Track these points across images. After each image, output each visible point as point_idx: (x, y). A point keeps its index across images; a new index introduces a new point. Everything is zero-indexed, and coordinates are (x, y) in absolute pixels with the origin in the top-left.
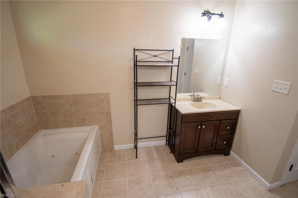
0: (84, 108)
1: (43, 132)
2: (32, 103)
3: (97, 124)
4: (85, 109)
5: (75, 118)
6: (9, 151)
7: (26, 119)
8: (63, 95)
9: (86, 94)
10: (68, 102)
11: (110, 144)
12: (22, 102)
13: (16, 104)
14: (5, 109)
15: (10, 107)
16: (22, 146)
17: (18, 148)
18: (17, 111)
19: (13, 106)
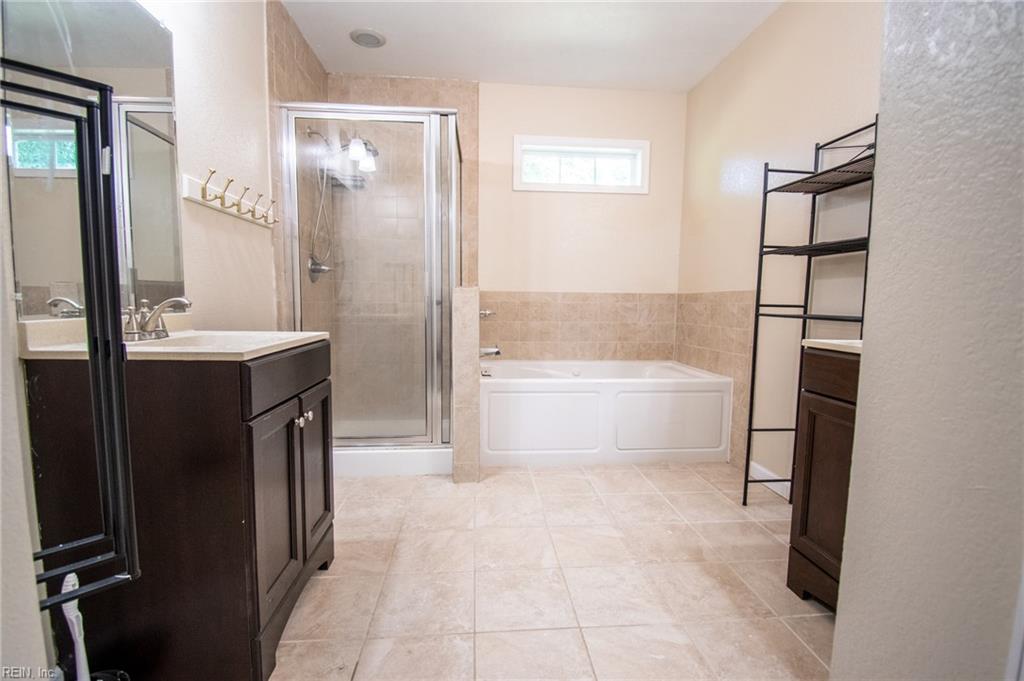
0: (722, 327)
1: (670, 364)
2: (676, 304)
4: (722, 329)
5: (708, 349)
6: (599, 350)
7: (650, 326)
12: (652, 296)
13: (640, 295)
14: (616, 294)
15: (626, 294)
16: (621, 359)
17: (614, 357)
18: (636, 305)
19: (633, 294)
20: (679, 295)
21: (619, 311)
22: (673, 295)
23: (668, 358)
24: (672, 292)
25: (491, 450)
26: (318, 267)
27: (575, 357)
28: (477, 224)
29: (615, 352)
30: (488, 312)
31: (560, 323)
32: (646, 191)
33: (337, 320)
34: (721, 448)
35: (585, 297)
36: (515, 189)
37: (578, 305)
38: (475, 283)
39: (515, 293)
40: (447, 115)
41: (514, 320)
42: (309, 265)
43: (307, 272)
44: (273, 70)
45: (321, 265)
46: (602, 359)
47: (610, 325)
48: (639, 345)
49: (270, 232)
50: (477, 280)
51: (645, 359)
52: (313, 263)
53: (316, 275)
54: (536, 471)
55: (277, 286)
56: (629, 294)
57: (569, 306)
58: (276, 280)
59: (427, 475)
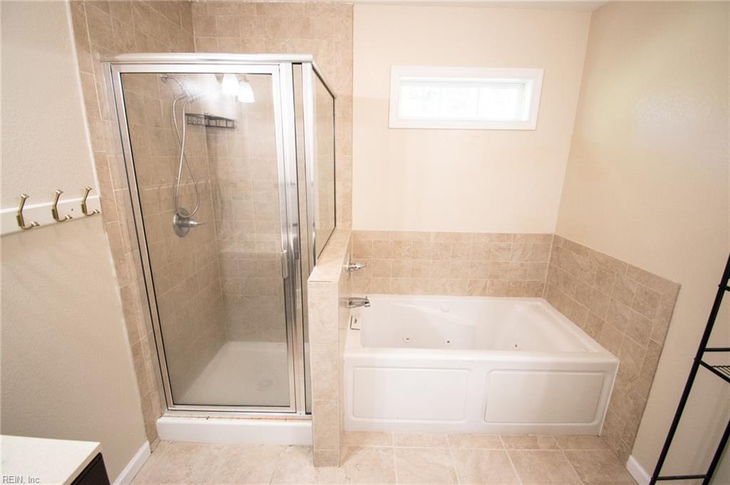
0: (611, 297)
1: (539, 303)
2: (551, 246)
3: (619, 355)
4: (612, 300)
5: (589, 310)
6: (469, 286)
7: (522, 265)
8: (589, 249)
9: (627, 264)
10: (591, 267)
11: (623, 438)
12: (527, 237)
13: (515, 235)
14: (490, 234)
15: (501, 234)
16: (490, 296)
17: (483, 293)
18: (510, 245)
19: (508, 234)
20: (555, 236)
21: (492, 250)
22: (549, 236)
23: (537, 295)
24: (549, 233)
25: (356, 417)
26: (186, 222)
27: (445, 292)
28: (351, 165)
29: (484, 289)
30: (358, 266)
31: (432, 261)
32: (533, 126)
33: (220, 256)
34: (595, 423)
35: (458, 237)
36: (390, 126)
37: (450, 244)
38: (350, 222)
39: (388, 232)
40: (301, 63)
41: (387, 258)
42: (174, 221)
43: (173, 231)
44: (82, 16)
45: (188, 219)
46: (471, 295)
47: (481, 263)
48: (509, 283)
49: (99, 218)
50: (351, 220)
51: (514, 296)
52: (180, 218)
53: (185, 229)
54: (399, 445)
55: (119, 274)
56: (503, 235)
57: (441, 245)
58: (117, 268)
59: (291, 446)
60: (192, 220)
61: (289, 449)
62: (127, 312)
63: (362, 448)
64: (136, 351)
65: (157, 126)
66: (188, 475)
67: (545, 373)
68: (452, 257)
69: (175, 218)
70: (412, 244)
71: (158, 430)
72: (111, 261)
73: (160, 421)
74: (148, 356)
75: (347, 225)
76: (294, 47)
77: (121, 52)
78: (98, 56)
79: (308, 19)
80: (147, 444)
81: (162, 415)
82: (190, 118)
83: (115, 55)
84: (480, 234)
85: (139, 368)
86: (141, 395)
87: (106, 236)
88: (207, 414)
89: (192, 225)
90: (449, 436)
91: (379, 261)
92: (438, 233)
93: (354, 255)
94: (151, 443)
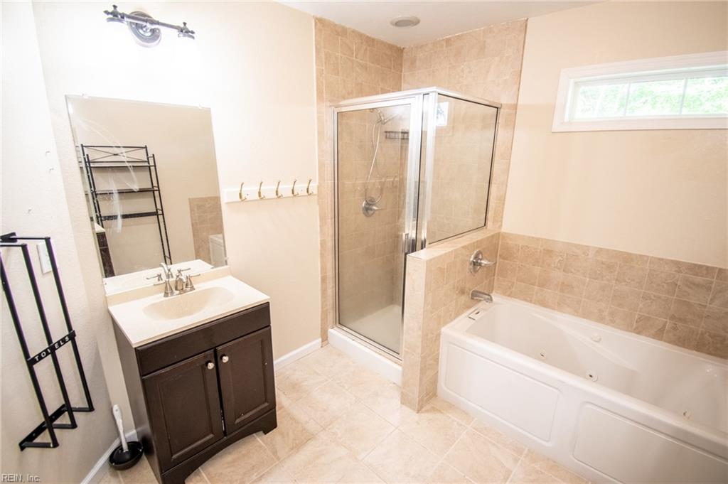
6: (637, 322)
14: (679, 262)
15: (695, 265)
16: (669, 342)
17: (659, 335)
18: (711, 283)
19: (708, 268)
21: (679, 283)
25: (446, 387)
26: (371, 207)
27: (601, 320)
29: (661, 331)
31: (588, 279)
36: (553, 130)
37: (615, 265)
38: (499, 224)
39: (538, 239)
40: (428, 94)
41: (534, 265)
42: (363, 205)
43: (361, 212)
44: (322, 82)
45: (373, 205)
46: (639, 333)
47: (660, 298)
48: (702, 334)
49: (316, 197)
50: (501, 221)
51: (710, 353)
52: (367, 204)
53: (370, 212)
54: (475, 428)
55: (321, 230)
56: (701, 266)
57: (603, 263)
58: (320, 227)
59: (394, 383)
60: (376, 206)
61: (393, 385)
62: (322, 255)
63: (442, 413)
64: (324, 280)
65: (361, 142)
66: (332, 367)
67: (663, 437)
68: (617, 280)
69: (364, 202)
70: (565, 257)
71: (329, 336)
72: (318, 222)
73: (330, 330)
74: (331, 286)
75: (497, 226)
76: (470, 68)
77: (344, 98)
78: (328, 104)
79: (485, 42)
80: (320, 339)
81: (333, 328)
82: (388, 134)
83: (339, 101)
84: (662, 259)
85: (324, 291)
86: (322, 308)
87: (318, 208)
88: (354, 338)
89: (374, 210)
90: (529, 451)
91: (525, 266)
92: (601, 249)
93: (500, 256)
94: (322, 341)
